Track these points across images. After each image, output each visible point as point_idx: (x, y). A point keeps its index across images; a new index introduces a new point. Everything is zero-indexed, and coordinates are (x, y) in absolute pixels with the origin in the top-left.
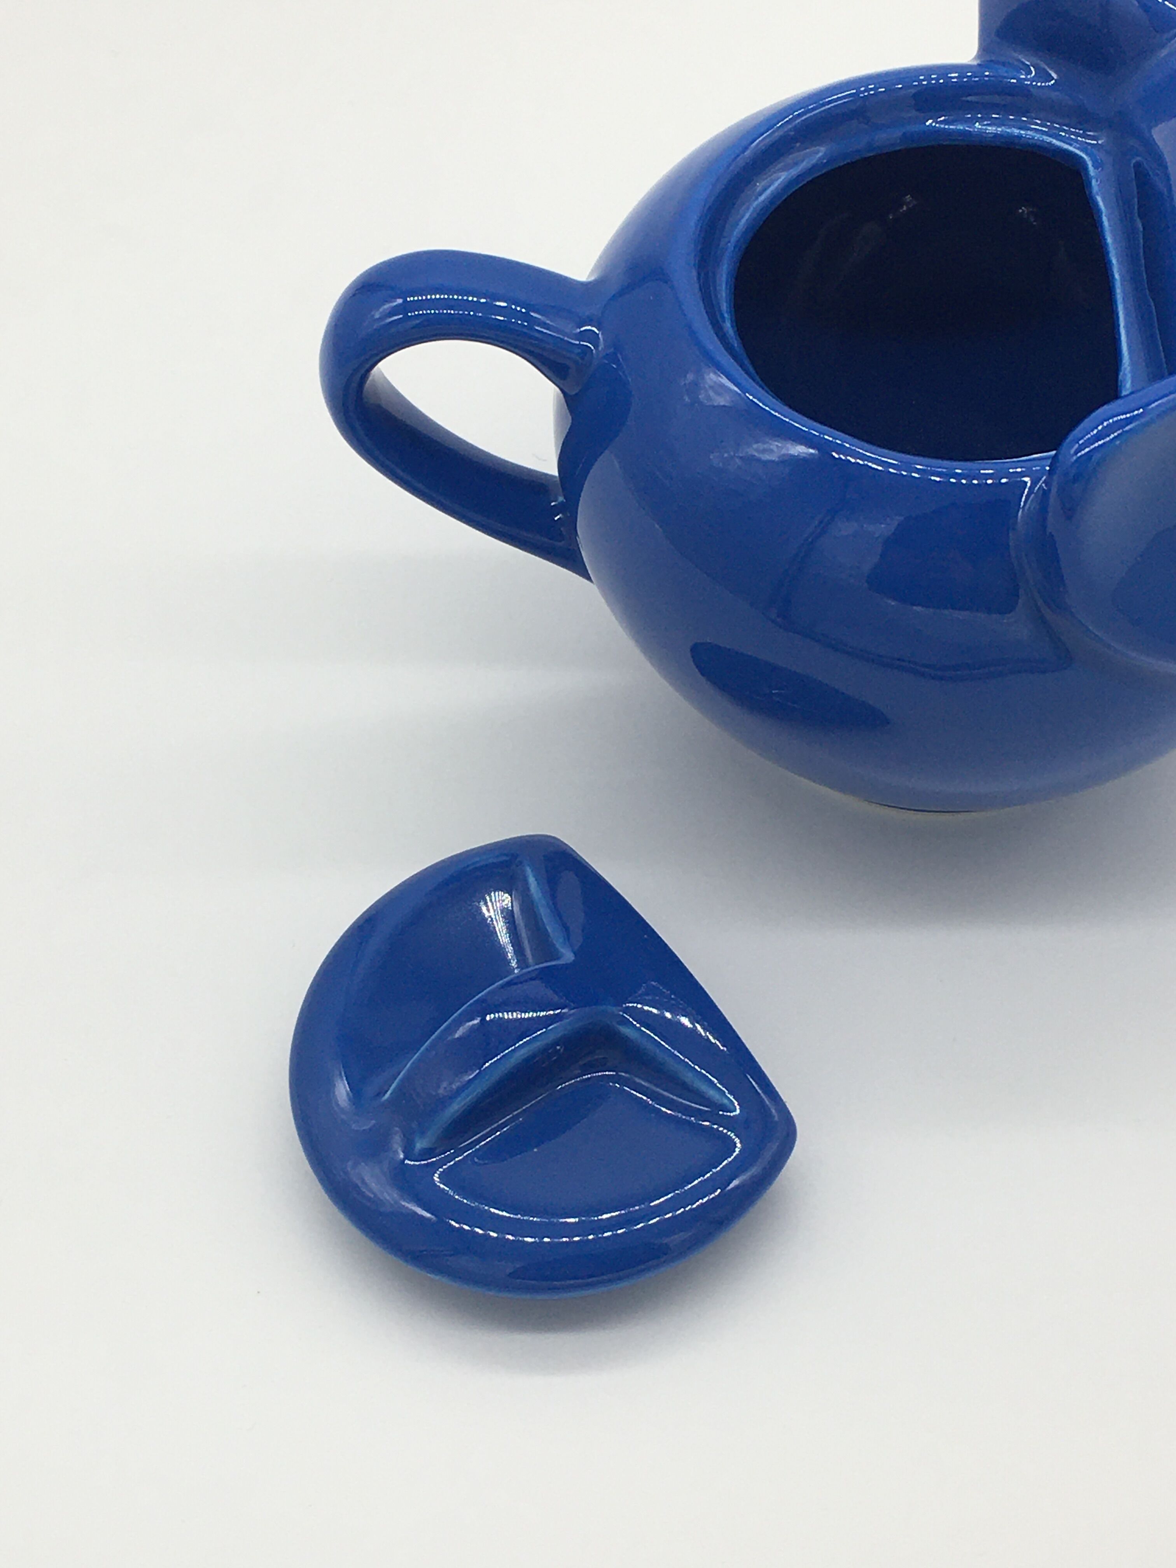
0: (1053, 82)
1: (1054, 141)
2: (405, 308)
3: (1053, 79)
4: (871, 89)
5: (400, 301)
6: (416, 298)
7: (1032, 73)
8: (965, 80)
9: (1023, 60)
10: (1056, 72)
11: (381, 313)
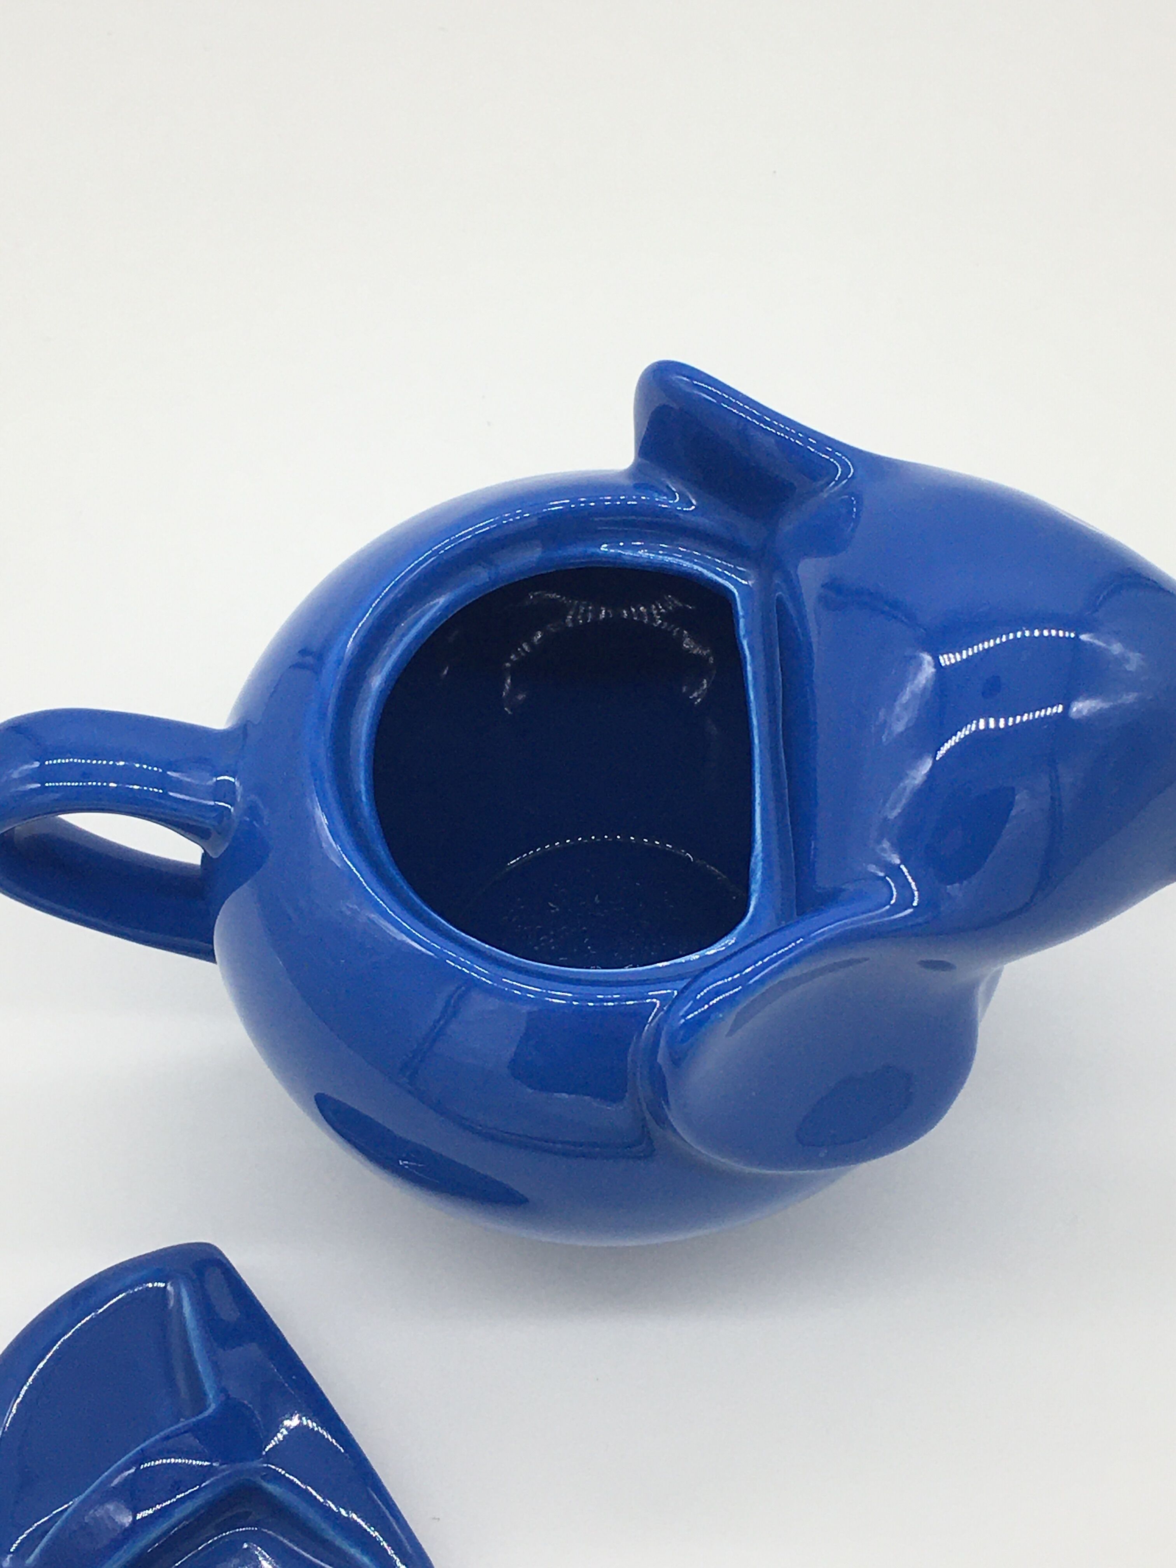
0: (693, 507)
1: (705, 571)
2: (41, 775)
3: (693, 505)
4: (518, 514)
5: (37, 764)
6: (55, 762)
7: (676, 499)
8: (618, 503)
9: (670, 486)
10: (696, 500)
11: (20, 773)
